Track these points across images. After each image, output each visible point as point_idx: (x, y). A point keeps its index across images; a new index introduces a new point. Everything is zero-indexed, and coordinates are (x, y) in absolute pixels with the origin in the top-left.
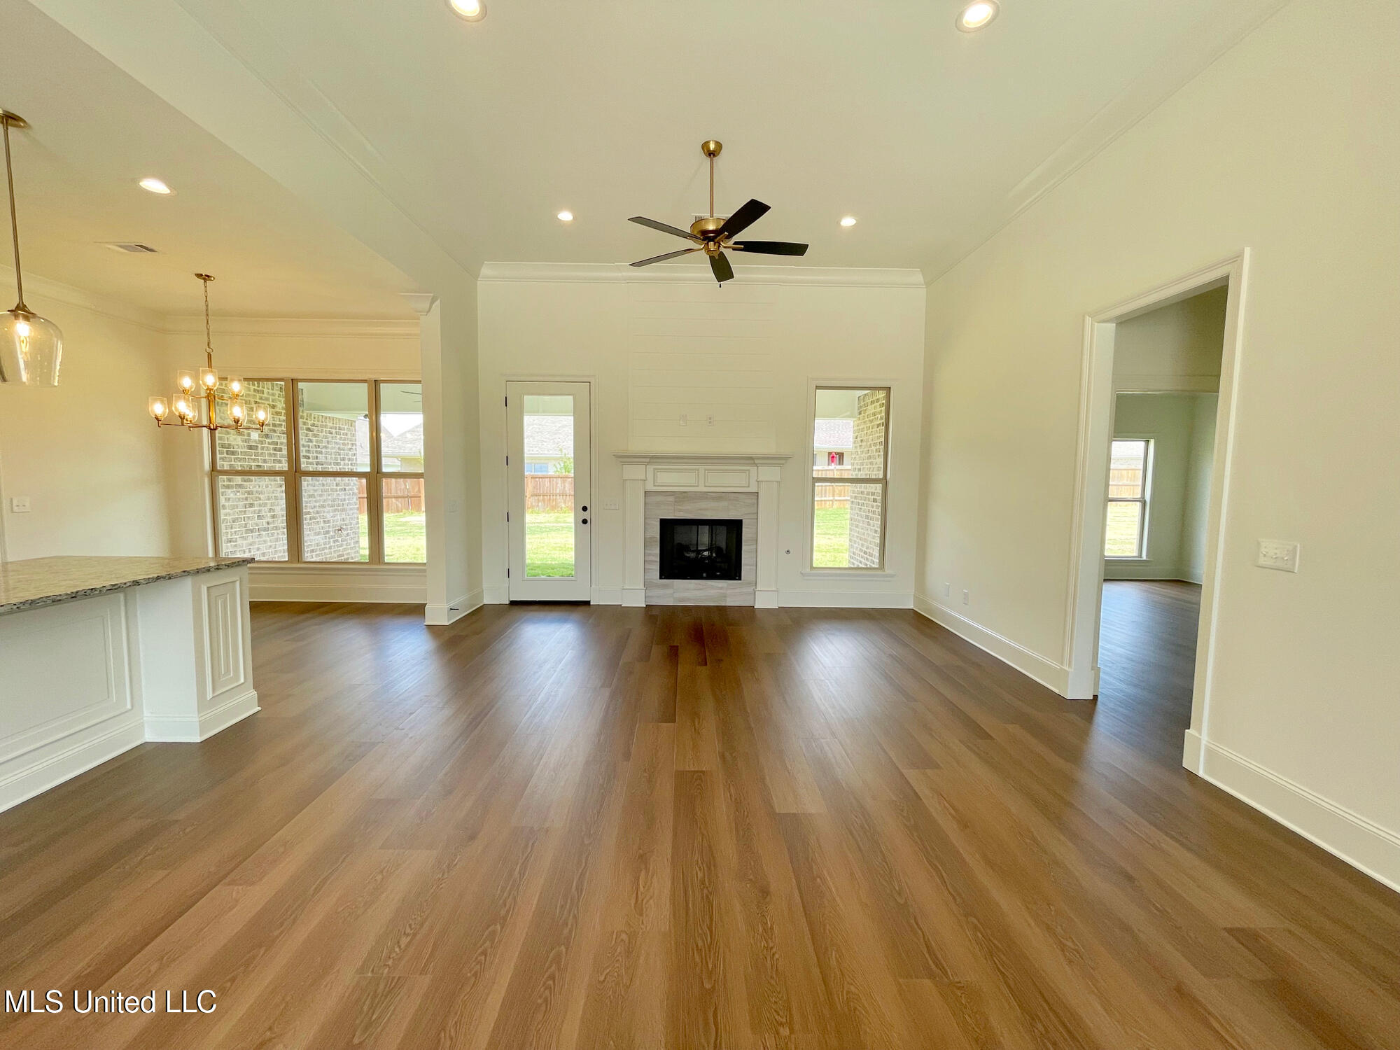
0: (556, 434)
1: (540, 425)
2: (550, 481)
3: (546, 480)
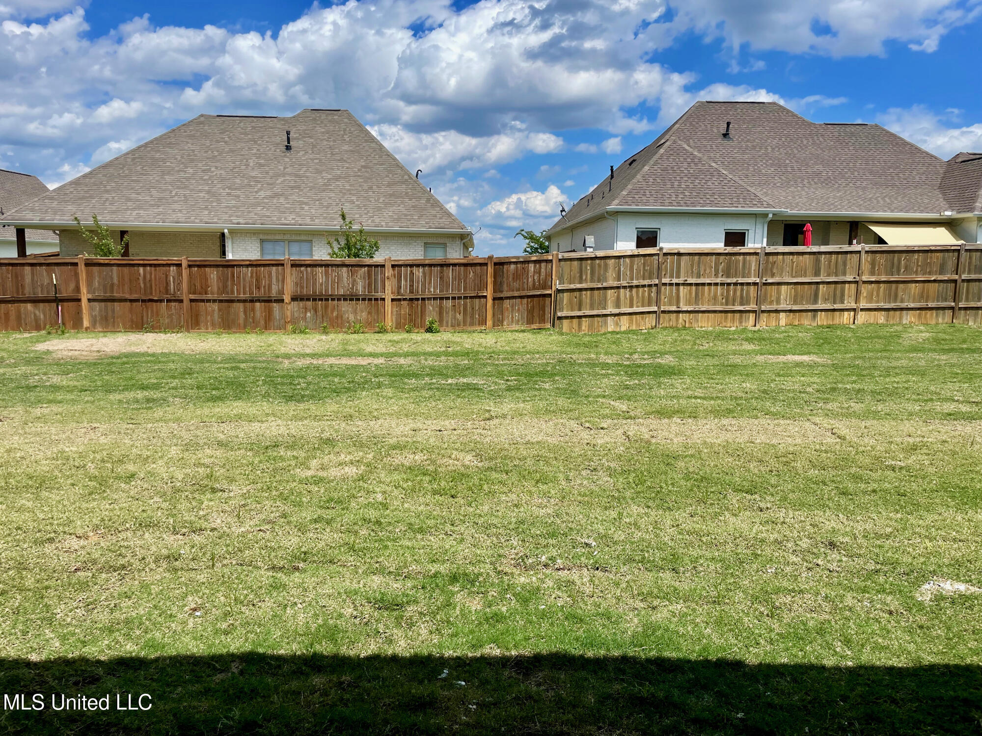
0: (324, 190)
1: (297, 176)
2: (327, 273)
3: (320, 269)
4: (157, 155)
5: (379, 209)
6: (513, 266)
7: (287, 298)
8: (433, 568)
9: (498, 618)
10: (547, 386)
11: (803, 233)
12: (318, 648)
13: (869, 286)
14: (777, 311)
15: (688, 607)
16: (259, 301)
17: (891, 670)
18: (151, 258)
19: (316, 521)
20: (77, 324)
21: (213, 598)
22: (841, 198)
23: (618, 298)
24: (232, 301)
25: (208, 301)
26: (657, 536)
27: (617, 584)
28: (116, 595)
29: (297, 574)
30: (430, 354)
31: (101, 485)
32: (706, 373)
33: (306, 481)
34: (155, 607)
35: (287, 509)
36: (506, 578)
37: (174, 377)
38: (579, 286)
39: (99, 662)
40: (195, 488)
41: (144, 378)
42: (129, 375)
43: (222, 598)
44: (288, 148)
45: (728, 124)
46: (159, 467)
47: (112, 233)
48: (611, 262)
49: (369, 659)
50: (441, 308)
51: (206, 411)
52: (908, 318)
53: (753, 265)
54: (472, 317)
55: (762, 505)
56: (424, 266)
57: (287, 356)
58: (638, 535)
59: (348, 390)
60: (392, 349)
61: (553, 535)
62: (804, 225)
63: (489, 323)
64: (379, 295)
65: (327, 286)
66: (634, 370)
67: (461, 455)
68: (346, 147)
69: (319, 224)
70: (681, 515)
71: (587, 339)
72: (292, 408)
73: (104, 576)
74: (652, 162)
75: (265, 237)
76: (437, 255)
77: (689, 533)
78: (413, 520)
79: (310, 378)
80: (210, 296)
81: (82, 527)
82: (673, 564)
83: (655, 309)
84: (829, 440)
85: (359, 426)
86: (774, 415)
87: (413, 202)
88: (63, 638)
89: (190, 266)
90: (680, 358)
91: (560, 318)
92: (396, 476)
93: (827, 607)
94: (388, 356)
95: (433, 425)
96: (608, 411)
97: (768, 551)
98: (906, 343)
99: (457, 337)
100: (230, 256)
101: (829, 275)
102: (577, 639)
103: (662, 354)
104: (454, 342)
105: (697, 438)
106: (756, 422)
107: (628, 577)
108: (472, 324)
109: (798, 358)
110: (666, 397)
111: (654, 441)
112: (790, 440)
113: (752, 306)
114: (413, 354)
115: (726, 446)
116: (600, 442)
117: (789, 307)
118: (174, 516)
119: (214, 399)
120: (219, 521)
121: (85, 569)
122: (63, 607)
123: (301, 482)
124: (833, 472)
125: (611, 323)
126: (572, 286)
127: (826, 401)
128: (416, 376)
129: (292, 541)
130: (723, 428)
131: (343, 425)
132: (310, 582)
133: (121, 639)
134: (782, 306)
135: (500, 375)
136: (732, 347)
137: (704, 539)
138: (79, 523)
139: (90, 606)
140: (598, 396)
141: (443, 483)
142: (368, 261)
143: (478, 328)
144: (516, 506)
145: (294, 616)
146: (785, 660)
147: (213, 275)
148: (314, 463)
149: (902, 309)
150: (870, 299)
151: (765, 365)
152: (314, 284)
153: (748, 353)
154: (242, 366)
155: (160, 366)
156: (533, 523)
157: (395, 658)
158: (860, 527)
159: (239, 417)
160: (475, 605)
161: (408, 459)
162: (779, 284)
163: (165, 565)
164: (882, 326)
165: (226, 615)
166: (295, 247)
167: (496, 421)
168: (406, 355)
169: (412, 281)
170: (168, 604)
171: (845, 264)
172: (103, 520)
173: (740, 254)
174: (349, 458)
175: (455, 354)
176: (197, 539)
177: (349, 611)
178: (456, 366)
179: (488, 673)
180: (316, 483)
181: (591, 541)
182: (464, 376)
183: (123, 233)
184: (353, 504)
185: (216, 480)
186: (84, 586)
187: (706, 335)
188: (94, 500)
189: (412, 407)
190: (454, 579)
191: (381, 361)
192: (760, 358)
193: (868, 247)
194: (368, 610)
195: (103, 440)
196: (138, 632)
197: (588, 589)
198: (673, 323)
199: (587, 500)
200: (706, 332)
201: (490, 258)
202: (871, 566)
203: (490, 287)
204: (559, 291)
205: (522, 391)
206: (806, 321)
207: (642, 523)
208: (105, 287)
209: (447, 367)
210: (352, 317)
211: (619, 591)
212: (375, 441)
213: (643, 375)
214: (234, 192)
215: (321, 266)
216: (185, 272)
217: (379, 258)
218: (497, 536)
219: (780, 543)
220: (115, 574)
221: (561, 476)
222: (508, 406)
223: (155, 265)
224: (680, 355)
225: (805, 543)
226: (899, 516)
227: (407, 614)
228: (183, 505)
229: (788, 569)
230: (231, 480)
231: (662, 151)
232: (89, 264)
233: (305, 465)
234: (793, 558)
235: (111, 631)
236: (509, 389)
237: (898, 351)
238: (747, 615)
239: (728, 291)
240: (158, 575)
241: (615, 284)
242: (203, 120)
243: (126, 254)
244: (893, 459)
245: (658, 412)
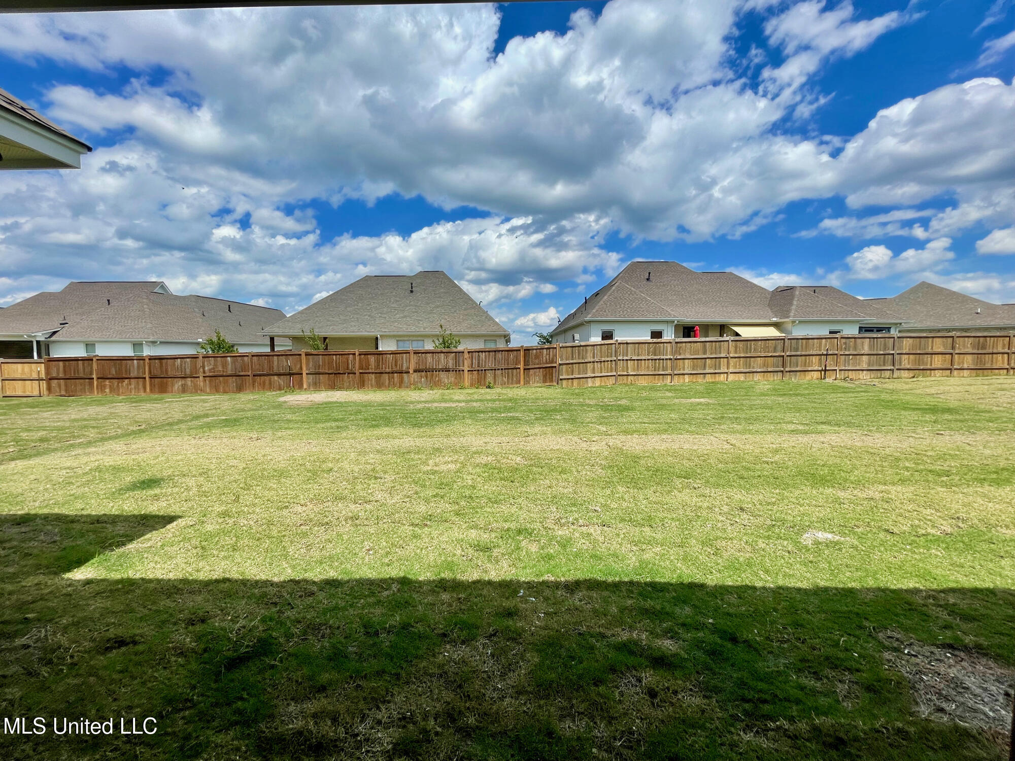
0: (431, 313)
1: (416, 306)
2: (432, 357)
3: (429, 355)
4: (344, 297)
5: (460, 322)
6: (534, 351)
7: (411, 371)
8: (506, 526)
9: (550, 557)
10: (558, 417)
11: (694, 331)
12: (443, 575)
13: (735, 360)
14: (683, 374)
15: (664, 549)
16: (396, 373)
17: (799, 590)
18: (340, 351)
19: (435, 496)
20: (300, 386)
21: (379, 543)
22: (714, 312)
23: (594, 367)
24: (382, 373)
25: (369, 373)
26: (636, 505)
27: (618, 535)
28: (323, 540)
29: (426, 528)
30: (490, 400)
31: (314, 475)
32: (647, 409)
33: (427, 473)
34: (346, 548)
35: (418, 489)
36: (550, 532)
37: (351, 415)
38: (571, 361)
39: (314, 582)
40: (366, 476)
41: (335, 415)
42: (327, 413)
43: (384, 543)
44: (412, 292)
45: (649, 273)
46: (346, 465)
47: (320, 338)
48: (589, 348)
49: (474, 582)
50: (495, 375)
51: (370, 433)
52: (757, 377)
53: (669, 348)
54: (512, 380)
55: (696, 486)
56: (485, 352)
57: (412, 403)
58: (625, 505)
59: (447, 420)
60: (469, 398)
61: (574, 505)
62: (694, 327)
63: (522, 382)
64: (461, 368)
65: (433, 364)
66: (606, 408)
67: (514, 457)
68: (442, 290)
69: (428, 331)
70: (649, 492)
71: (577, 391)
72: (416, 431)
73: (316, 528)
74: (608, 294)
75: (399, 338)
76: (491, 346)
77: (655, 503)
78: (491, 496)
79: (425, 414)
80: (370, 371)
81: (304, 499)
82: (649, 521)
83: (615, 374)
84: (726, 447)
85: (455, 441)
86: (692, 433)
87: (479, 318)
88: (293, 567)
89: (360, 355)
90: (632, 401)
91: (561, 379)
92: (478, 470)
93: (749, 549)
94: (467, 402)
95: (496, 440)
96: (595, 431)
97: (704, 513)
98: (758, 391)
99: (504, 391)
100: (380, 349)
101: (711, 354)
102: (600, 571)
103: (621, 399)
104: (503, 394)
105: (649, 447)
106: (682, 437)
107: (624, 531)
108: (512, 384)
109: (698, 400)
110: (627, 423)
111: (624, 448)
112: (704, 447)
113: (669, 372)
114: (480, 400)
115: (667, 450)
116: (594, 449)
117: (690, 372)
118: (354, 493)
119: (373, 426)
120: (380, 496)
121: (305, 524)
122: (293, 547)
123: (424, 473)
124: (733, 466)
125: (590, 383)
126: (568, 362)
127: (720, 424)
128: (483, 412)
129: (422, 508)
130: (663, 440)
131: (445, 440)
132: (435, 533)
133: (327, 568)
134: (686, 372)
135: (531, 411)
136: (659, 394)
137: (665, 507)
138: (302, 497)
139: (309, 547)
140: (589, 423)
141: (506, 474)
142: (454, 350)
143: (516, 386)
144: (550, 487)
145: (427, 555)
146: (730, 584)
147: (372, 359)
148: (431, 462)
149: (753, 372)
150: (735, 367)
151: (680, 404)
152: (426, 363)
153: (669, 398)
154: (388, 408)
155: (344, 409)
156: (561, 498)
157: (490, 583)
158: (756, 499)
159: (387, 436)
160: (534, 548)
161: (484, 459)
162: (684, 359)
163: (350, 522)
164: (743, 382)
165: (387, 554)
166: (415, 344)
167: (531, 438)
168: (477, 401)
169: (479, 360)
170: (353, 546)
171: (720, 347)
172: (315, 495)
173: (661, 343)
174: (450, 459)
175: (504, 400)
176: (368, 507)
177: (459, 552)
178: (505, 407)
179: (547, 592)
180: (433, 474)
181: (597, 508)
182: (510, 412)
183: (325, 339)
184: (455, 486)
185: (377, 472)
186: (305, 535)
187: (644, 388)
188: (310, 483)
189: (483, 430)
190: (519, 532)
191: (463, 404)
192: (677, 401)
193: (732, 338)
194: (471, 551)
195: (314, 450)
196: (336, 564)
197: (601, 539)
198: (625, 381)
199: (592, 483)
200: (644, 387)
201: (522, 347)
202: (769, 522)
203: (522, 363)
204: (560, 364)
205: (545, 420)
206: (700, 379)
207: (626, 497)
208: (315, 367)
209: (500, 408)
210: (446, 381)
211: (620, 540)
212: (464, 449)
213: (612, 410)
214: (383, 316)
215: (429, 353)
216: (357, 358)
217: (460, 348)
218: (541, 505)
219: (711, 509)
220: (323, 527)
221: (574, 470)
222: (537, 429)
223: (342, 354)
224: (631, 399)
225: (725, 509)
226: (777, 491)
227: (494, 554)
228: (359, 487)
229: (719, 525)
230: (385, 472)
231: (614, 288)
232: (307, 354)
233: (425, 463)
234: (721, 518)
235: (321, 563)
236: (537, 419)
237: (754, 396)
238: (701, 554)
239: (655, 363)
240: (347, 528)
241: (592, 360)
242: (367, 279)
243: (326, 349)
244: (766, 457)
245: (625, 432)
